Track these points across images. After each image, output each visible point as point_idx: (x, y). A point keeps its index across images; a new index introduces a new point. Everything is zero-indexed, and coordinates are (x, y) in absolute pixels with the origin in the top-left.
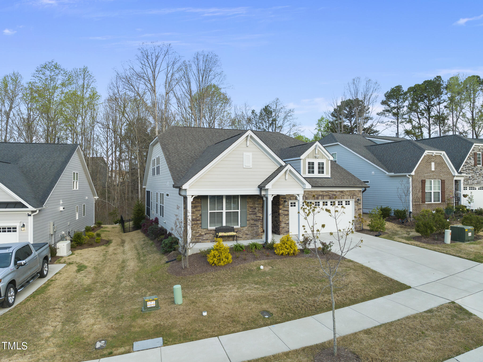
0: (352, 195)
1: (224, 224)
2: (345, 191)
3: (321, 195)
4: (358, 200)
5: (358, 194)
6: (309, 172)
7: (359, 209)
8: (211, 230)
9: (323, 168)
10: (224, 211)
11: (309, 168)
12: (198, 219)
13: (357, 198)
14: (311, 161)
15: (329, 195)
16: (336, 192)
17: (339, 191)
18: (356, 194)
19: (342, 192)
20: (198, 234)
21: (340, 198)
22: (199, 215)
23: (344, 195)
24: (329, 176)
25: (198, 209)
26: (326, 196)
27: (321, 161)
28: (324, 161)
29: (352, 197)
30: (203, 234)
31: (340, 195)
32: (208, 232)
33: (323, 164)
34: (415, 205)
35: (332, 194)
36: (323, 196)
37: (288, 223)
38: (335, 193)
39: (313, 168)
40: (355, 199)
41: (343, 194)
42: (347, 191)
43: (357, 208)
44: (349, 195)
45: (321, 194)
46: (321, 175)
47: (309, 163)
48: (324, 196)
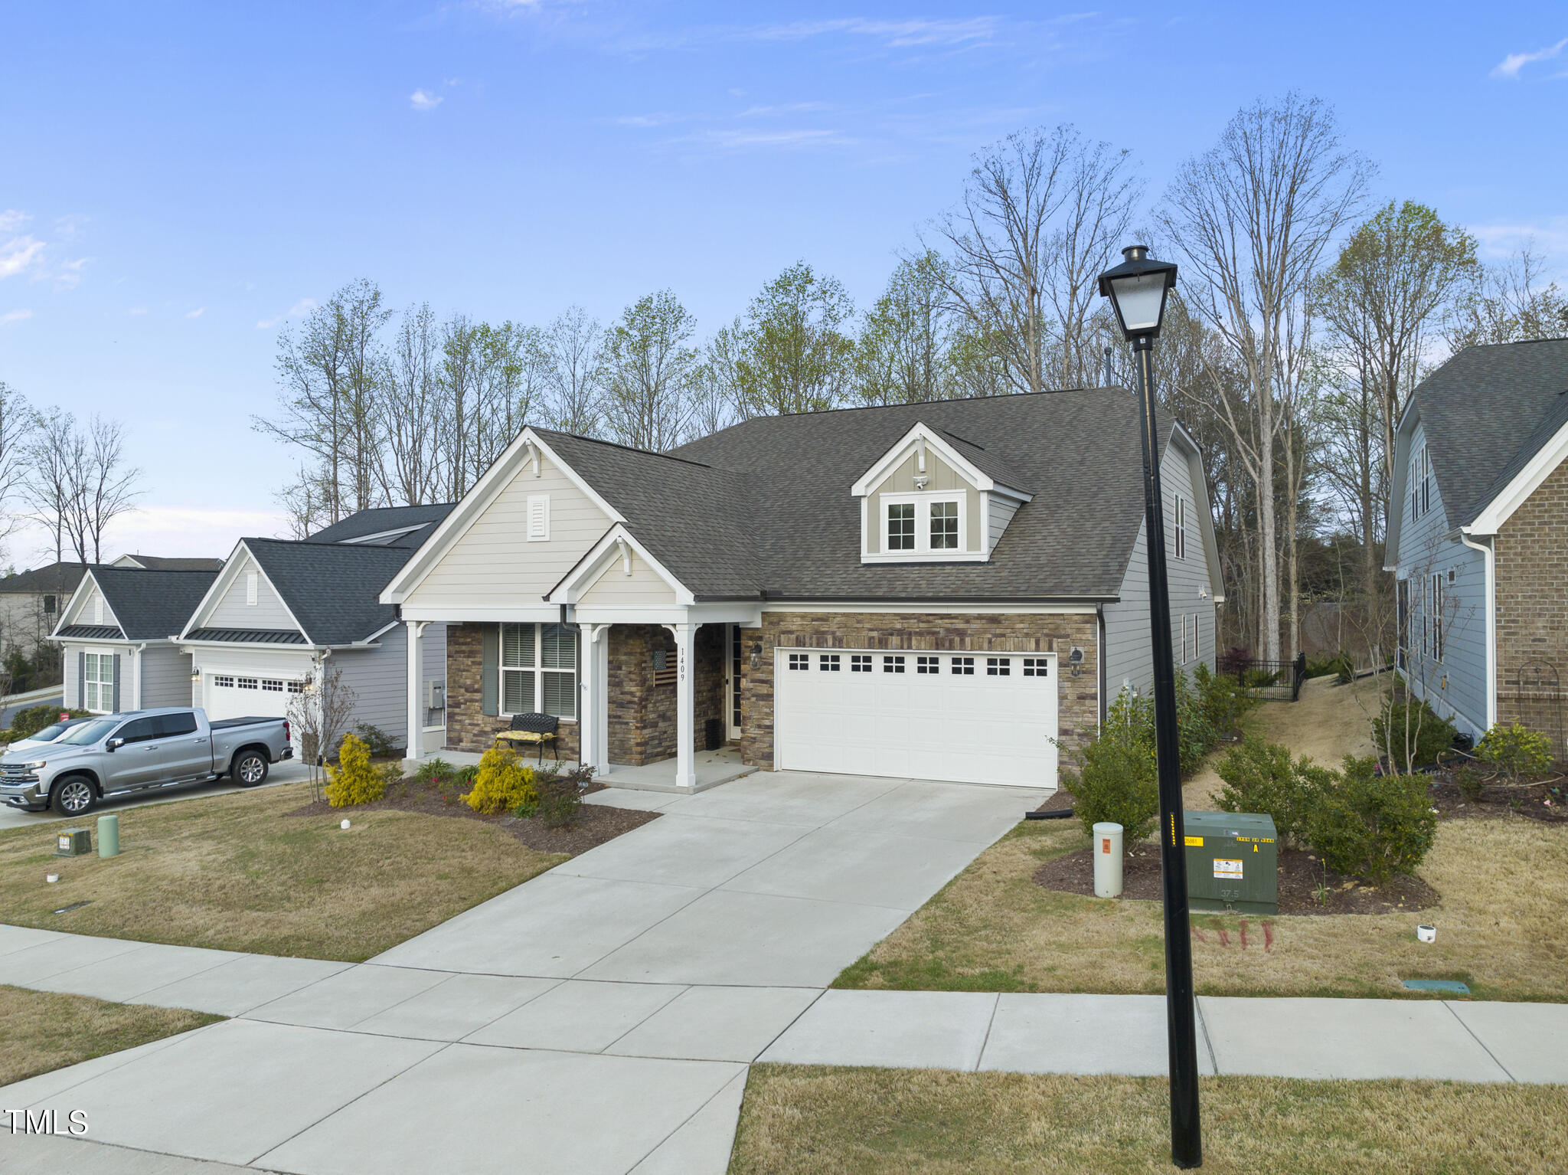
0: (1049, 633)
1: (538, 708)
2: (1007, 617)
3: (900, 632)
4: (1077, 655)
5: (1079, 631)
6: (894, 544)
7: (1082, 697)
8: (505, 722)
9: (953, 525)
10: (538, 670)
11: (893, 527)
12: (476, 686)
13: (1073, 649)
14: (901, 499)
15: (934, 633)
16: (968, 622)
17: (980, 617)
18: (1069, 631)
19: (994, 620)
20: (477, 728)
21: (986, 645)
22: (478, 677)
23: (1003, 635)
24: (983, 555)
25: (478, 659)
26: (920, 634)
27: (943, 497)
28: (959, 497)
29: (1043, 644)
30: (488, 729)
31: (985, 632)
32: (499, 726)
33: (952, 507)
34: (1519, 699)
35: (948, 630)
36: (906, 637)
37: (771, 727)
38: (961, 626)
39: (909, 526)
40: (1061, 650)
41: (998, 631)
42: (1019, 615)
43: (1071, 693)
44: (1027, 635)
45: (898, 626)
46: (944, 554)
47: (893, 511)
48: (910, 634)
